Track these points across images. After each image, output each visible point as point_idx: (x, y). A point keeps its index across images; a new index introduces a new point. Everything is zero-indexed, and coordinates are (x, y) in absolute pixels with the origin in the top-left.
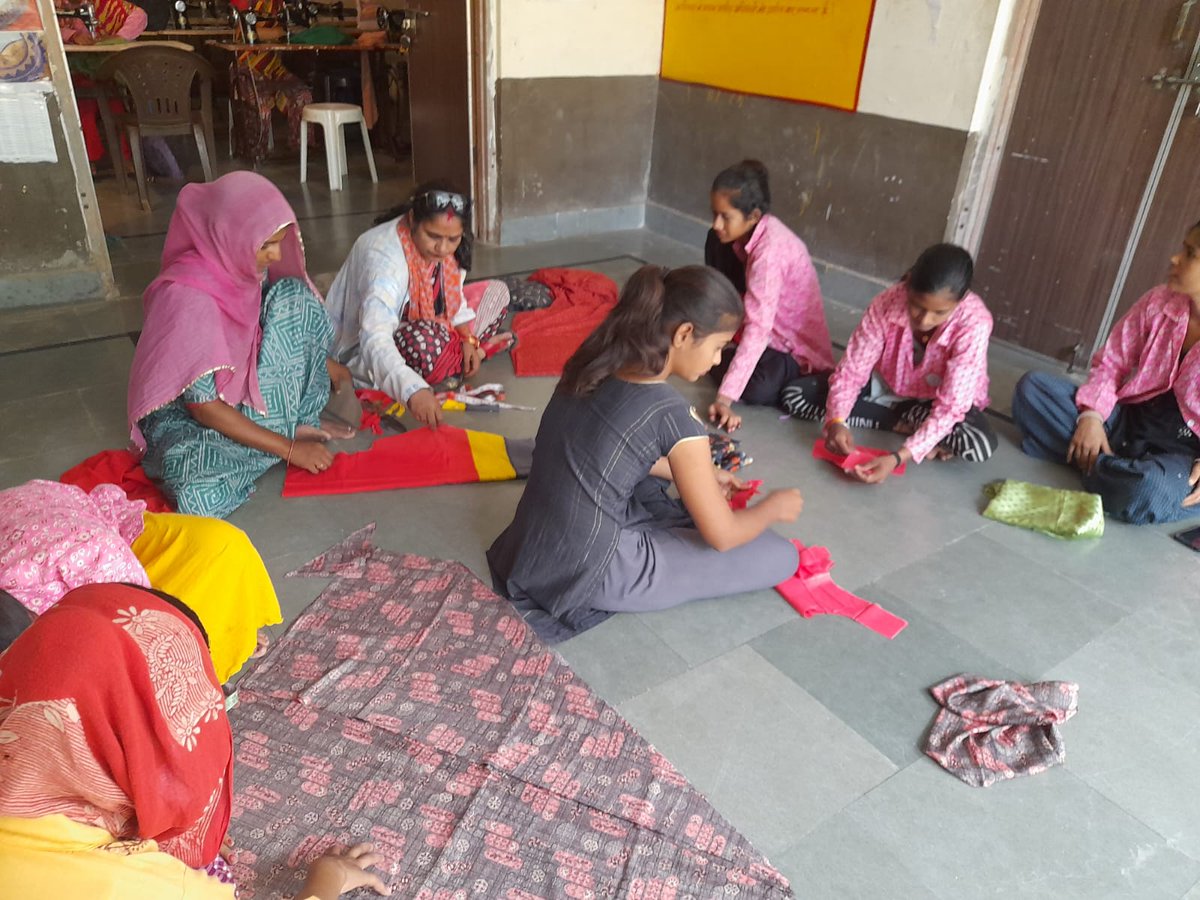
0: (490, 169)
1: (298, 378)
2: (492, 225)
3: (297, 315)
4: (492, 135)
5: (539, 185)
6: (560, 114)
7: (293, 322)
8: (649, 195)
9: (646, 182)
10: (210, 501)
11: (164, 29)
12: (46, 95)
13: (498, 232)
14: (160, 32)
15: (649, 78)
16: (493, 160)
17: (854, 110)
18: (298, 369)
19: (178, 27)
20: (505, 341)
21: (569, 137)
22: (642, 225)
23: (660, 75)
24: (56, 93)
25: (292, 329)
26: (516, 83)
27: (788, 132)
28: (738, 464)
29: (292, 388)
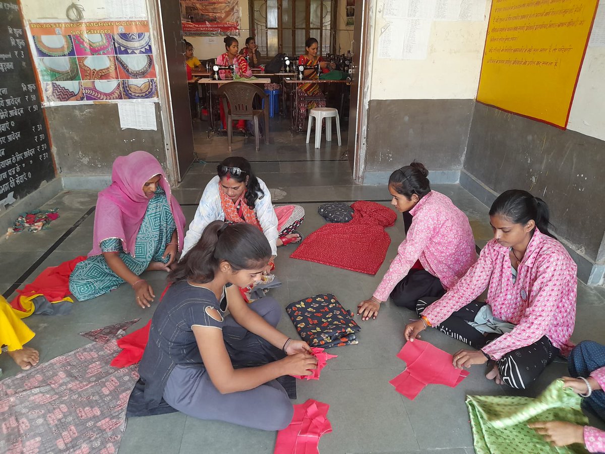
0: (362, 145)
1: (155, 241)
2: (361, 174)
3: (158, 212)
4: (364, 128)
5: (391, 155)
6: (407, 118)
7: (156, 215)
8: (464, 166)
9: (463, 158)
10: (80, 290)
11: (279, 73)
12: (155, 103)
13: (363, 178)
14: (276, 74)
15: (469, 101)
16: (364, 141)
17: (565, 129)
18: (156, 237)
19: (286, 71)
20: (295, 238)
21: (411, 131)
22: (458, 182)
23: (476, 99)
24: (160, 103)
25: (155, 218)
26: (379, 102)
27: (530, 138)
28: (346, 342)
29: (151, 245)
